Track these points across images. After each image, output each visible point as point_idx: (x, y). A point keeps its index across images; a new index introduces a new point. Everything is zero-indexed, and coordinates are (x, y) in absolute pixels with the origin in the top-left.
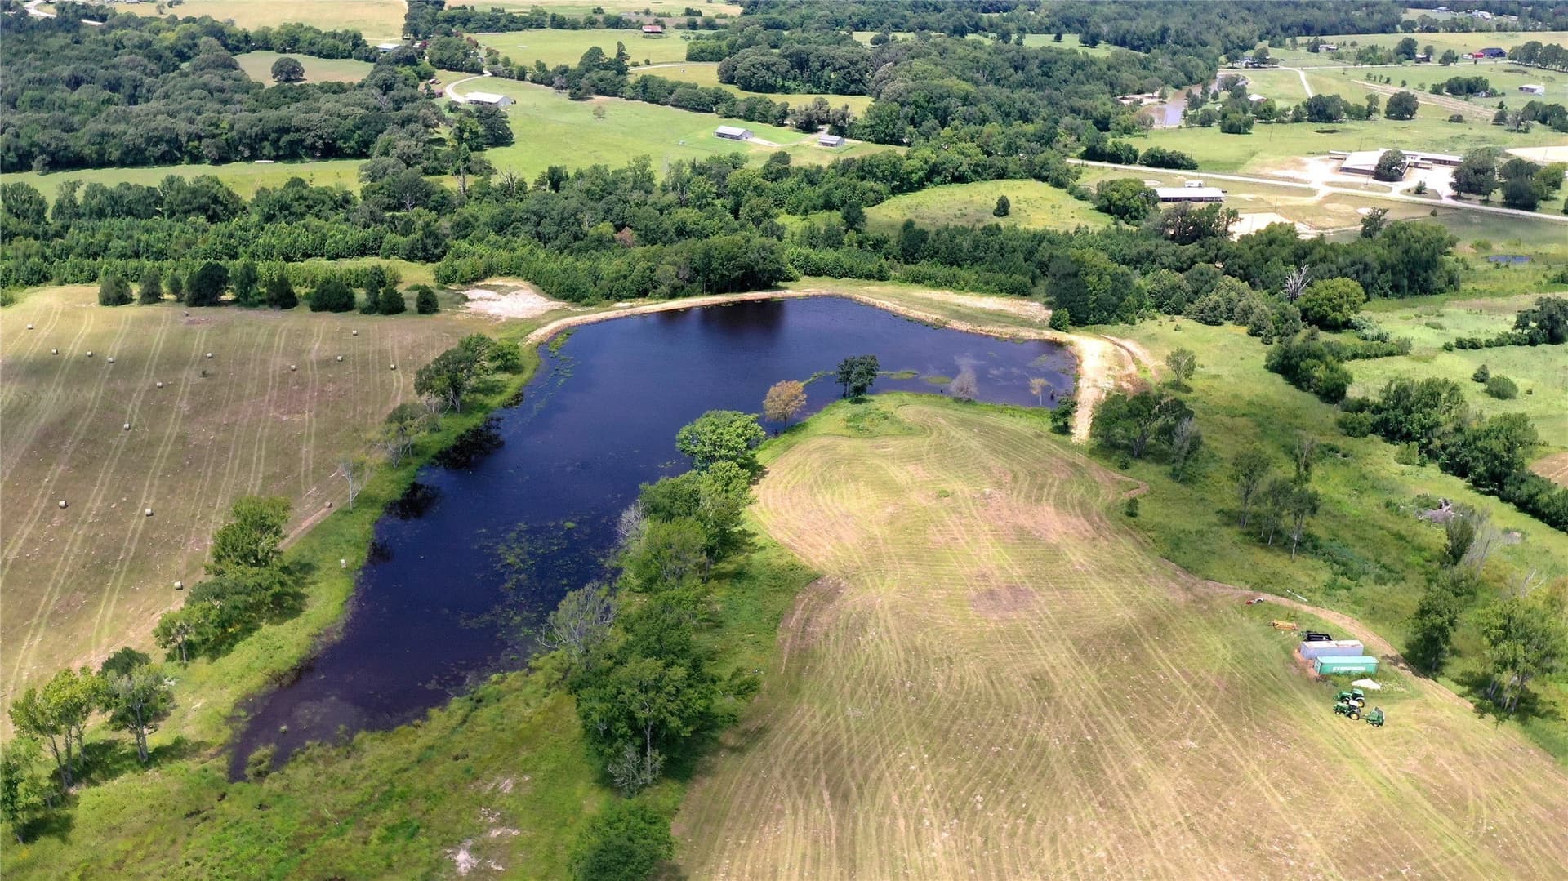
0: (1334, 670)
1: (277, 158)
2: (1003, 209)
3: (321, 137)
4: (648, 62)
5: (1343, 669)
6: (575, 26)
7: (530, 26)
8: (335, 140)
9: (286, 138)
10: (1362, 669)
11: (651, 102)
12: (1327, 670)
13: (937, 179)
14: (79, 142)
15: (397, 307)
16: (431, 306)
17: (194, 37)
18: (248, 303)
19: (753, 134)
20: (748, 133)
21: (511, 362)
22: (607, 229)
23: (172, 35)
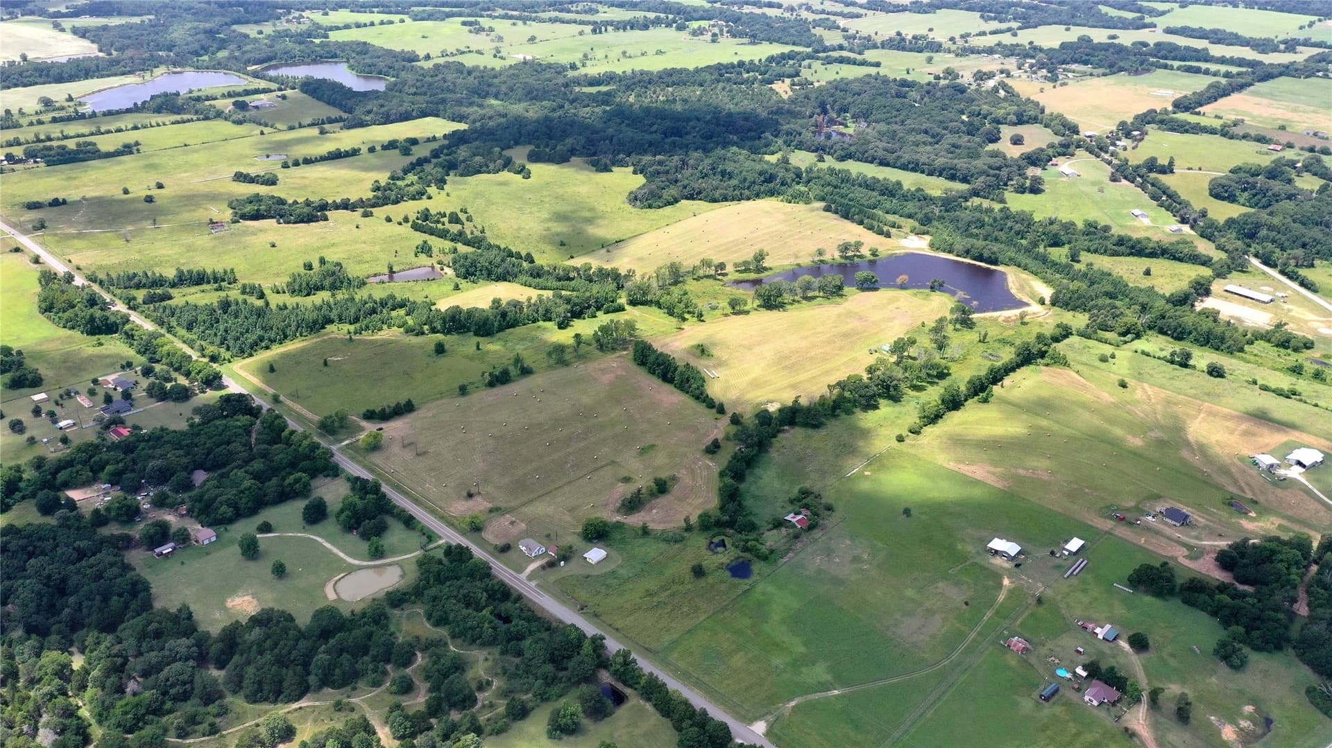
1: (944, 178)
2: (1147, 272)
3: (963, 174)
4: (1200, 169)
8: (967, 176)
14: (892, 157)
15: (880, 232)
16: (888, 235)
17: (1009, 114)
18: (853, 221)
19: (1147, 216)
20: (1143, 215)
21: (874, 253)
22: (975, 231)
23: (1003, 111)
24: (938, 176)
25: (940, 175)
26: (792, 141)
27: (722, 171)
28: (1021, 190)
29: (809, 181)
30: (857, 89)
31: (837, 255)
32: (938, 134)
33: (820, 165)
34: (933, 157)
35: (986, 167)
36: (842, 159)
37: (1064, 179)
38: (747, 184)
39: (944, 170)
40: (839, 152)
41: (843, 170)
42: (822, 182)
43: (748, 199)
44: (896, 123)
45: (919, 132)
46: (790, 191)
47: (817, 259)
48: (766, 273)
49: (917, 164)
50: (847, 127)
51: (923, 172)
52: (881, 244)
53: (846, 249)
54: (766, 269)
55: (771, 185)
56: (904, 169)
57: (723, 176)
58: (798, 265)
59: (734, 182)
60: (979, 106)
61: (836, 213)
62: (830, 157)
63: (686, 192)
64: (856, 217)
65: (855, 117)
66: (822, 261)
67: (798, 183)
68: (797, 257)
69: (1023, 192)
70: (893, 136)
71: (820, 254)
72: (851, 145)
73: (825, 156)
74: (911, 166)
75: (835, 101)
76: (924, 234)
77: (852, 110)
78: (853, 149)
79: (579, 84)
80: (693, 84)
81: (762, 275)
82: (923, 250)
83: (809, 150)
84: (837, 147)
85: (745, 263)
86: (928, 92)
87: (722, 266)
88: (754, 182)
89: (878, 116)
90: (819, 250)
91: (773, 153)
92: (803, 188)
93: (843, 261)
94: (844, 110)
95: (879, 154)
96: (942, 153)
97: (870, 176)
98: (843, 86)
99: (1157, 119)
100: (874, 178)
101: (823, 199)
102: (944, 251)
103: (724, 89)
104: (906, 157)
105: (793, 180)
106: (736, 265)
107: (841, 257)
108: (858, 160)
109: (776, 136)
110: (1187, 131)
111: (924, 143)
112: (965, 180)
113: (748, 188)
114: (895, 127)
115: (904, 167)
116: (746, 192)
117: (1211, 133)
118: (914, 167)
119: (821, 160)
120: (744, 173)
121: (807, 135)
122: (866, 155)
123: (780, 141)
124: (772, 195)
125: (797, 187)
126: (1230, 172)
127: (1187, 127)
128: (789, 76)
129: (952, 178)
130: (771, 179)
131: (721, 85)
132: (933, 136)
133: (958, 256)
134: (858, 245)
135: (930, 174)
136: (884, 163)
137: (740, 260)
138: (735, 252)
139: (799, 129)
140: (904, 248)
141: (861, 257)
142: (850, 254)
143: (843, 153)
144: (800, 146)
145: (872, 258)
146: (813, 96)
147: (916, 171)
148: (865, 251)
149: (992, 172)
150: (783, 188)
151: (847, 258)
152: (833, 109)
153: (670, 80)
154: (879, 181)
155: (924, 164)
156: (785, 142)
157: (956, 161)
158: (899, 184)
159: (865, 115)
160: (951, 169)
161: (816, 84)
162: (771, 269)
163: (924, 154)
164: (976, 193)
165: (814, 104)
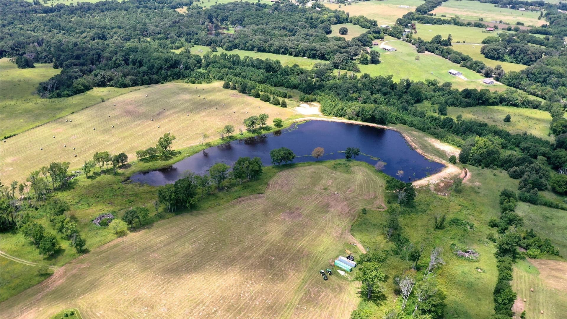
0: (338, 265)
1: (309, 58)
2: (508, 119)
3: (321, 53)
4: (464, 42)
5: (340, 266)
6: (462, 25)
7: (446, 23)
8: (324, 55)
9: (313, 52)
10: (346, 269)
11: (443, 57)
12: (336, 265)
13: (504, 103)
14: (266, 46)
15: (277, 103)
16: (284, 105)
17: (331, 17)
18: (250, 95)
19: (462, 74)
20: (459, 74)
21: (278, 124)
22: (355, 95)
23: (326, 16)
24: (303, 56)
25: (304, 56)
26: (191, 39)
27: (133, 61)
28: (365, 62)
29: (207, 66)
30: (231, 8)
31: (244, 129)
32: (293, 29)
33: (215, 53)
34: (296, 43)
35: (336, 47)
36: (230, 49)
37: (388, 53)
38: (155, 70)
39: (306, 51)
40: (227, 44)
41: (233, 55)
42: (219, 65)
43: (157, 82)
44: (262, 24)
45: (280, 29)
46: (193, 74)
47: (226, 135)
48: (175, 159)
49: (286, 49)
50: (228, 30)
51: (291, 54)
52: (280, 114)
53: (253, 123)
54: (174, 154)
55: (177, 70)
56: (276, 53)
57: (134, 65)
58: (208, 145)
59: (144, 68)
60: (310, 14)
61: (235, 89)
62: (221, 48)
63: (97, 80)
64: (253, 91)
65: (233, 24)
66: (231, 137)
67: (199, 68)
68: (205, 137)
69: (367, 64)
70: (263, 32)
71: (229, 131)
72: (235, 39)
73: (217, 48)
74: (281, 51)
75: (218, 15)
76: (312, 101)
77: (231, 19)
78: (237, 41)
79: (36, 12)
80: (121, 9)
81: (170, 162)
82: (317, 116)
83: (204, 44)
84: (225, 40)
85: (150, 151)
86: (276, 8)
87: (122, 157)
88: (161, 68)
89: (250, 21)
90: (227, 127)
91: (178, 48)
92: (203, 71)
93: (251, 135)
94: (224, 19)
95: (257, 43)
96: (302, 40)
97: (255, 58)
98: (221, 7)
99: (415, 17)
100: (258, 59)
101: (221, 79)
102: (336, 116)
103: (142, 11)
104: (277, 44)
105: (195, 66)
106: (139, 153)
107: (249, 131)
108: (242, 49)
109: (179, 36)
110: (435, 23)
111: (285, 35)
112: (323, 58)
113: (157, 73)
114: (264, 26)
115: (277, 52)
116: (155, 77)
117: (449, 24)
118: (285, 51)
119: (215, 50)
120: (152, 61)
121: (202, 34)
122: (247, 45)
123: (183, 40)
124: (178, 78)
125: (199, 70)
126: (483, 43)
127: (435, 21)
128: (186, 5)
129: (313, 57)
130: (176, 64)
131: (139, 10)
132: (290, 31)
133: (350, 119)
134: (264, 117)
135: (296, 55)
136: (261, 50)
137: (144, 148)
138: (141, 136)
139: (195, 30)
140: (303, 116)
141: (266, 129)
142: (257, 127)
143: (230, 45)
144: (197, 42)
145: (277, 129)
146: (203, 13)
147: (286, 54)
148: (270, 123)
149: (343, 50)
150: (188, 71)
151: (254, 131)
152: (217, 20)
153: (104, 7)
154: (262, 61)
155: (291, 48)
156: (186, 40)
157: (314, 44)
158: (278, 62)
159: (240, 22)
160: (312, 50)
161: (204, 9)
162: (180, 153)
163: (288, 42)
164: (336, 67)
165: (204, 16)
